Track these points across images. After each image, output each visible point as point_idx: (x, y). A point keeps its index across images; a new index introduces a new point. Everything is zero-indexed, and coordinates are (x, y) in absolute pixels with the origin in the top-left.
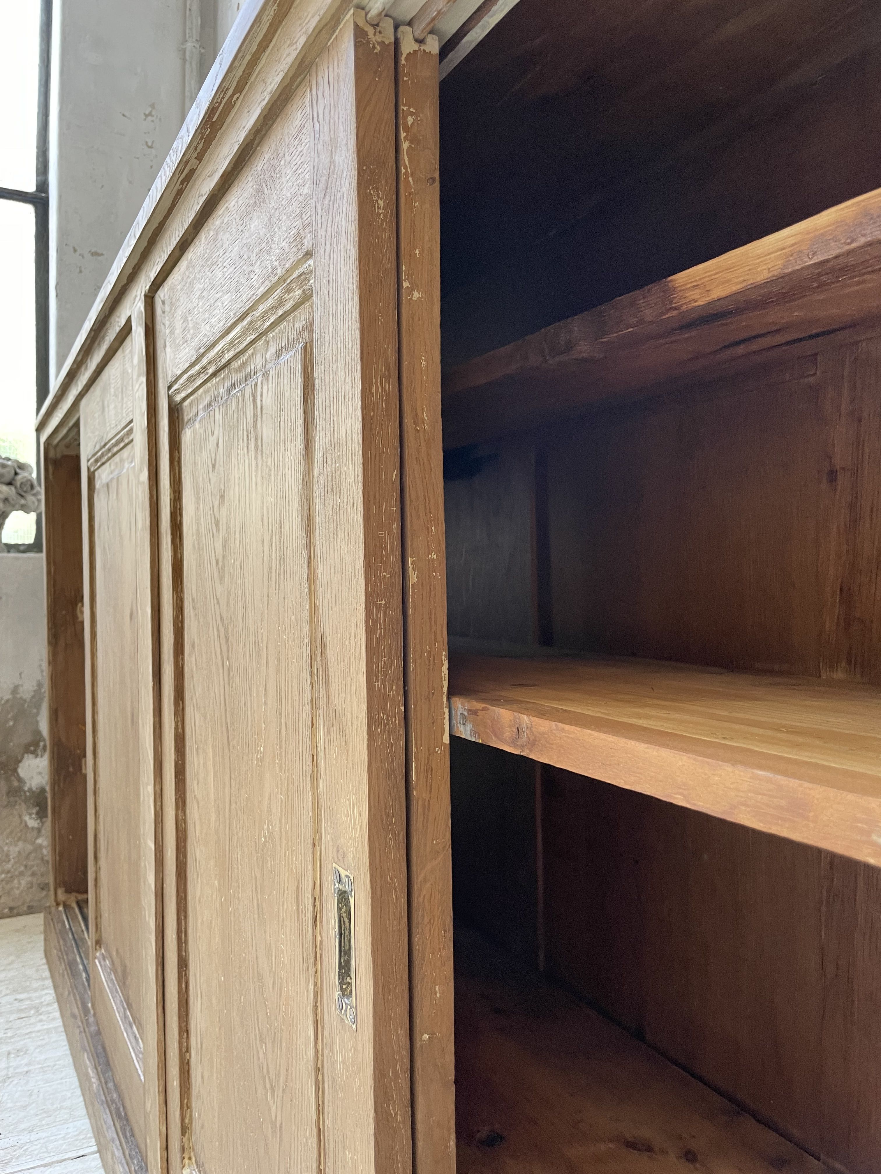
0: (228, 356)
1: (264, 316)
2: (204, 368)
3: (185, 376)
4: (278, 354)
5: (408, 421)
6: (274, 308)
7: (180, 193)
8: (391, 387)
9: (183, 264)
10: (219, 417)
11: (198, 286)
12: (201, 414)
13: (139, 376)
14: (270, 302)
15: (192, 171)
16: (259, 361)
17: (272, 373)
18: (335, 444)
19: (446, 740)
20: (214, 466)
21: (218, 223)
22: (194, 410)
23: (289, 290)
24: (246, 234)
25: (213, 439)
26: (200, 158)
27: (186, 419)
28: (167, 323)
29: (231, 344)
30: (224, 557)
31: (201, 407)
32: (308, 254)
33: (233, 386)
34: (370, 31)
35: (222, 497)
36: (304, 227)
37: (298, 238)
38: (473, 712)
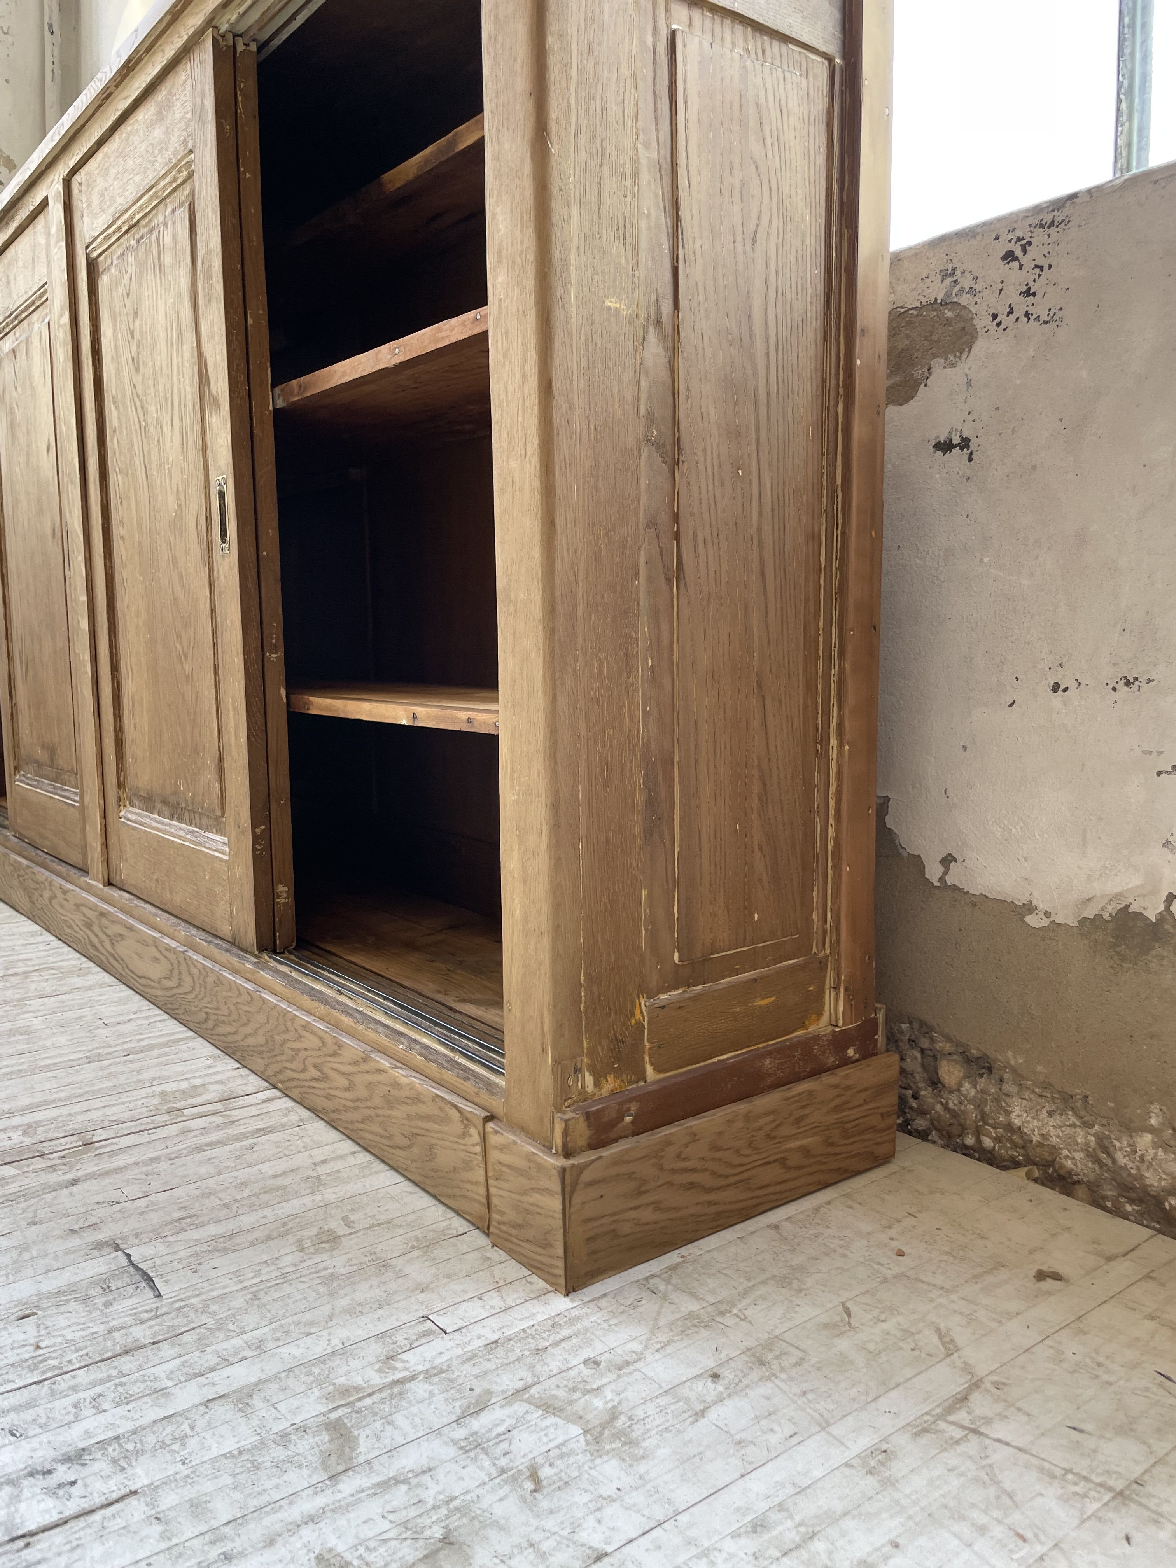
0: (138, 217)
1: (164, 188)
2: (119, 228)
3: (102, 236)
4: (174, 211)
5: (246, 242)
6: (171, 183)
7: (100, 106)
8: (235, 221)
9: (99, 156)
10: (131, 259)
11: (113, 171)
12: (115, 263)
13: (57, 242)
14: (168, 179)
15: (111, 94)
16: (160, 217)
17: (170, 222)
18: (209, 253)
19: (271, 408)
20: (128, 295)
21: (129, 128)
22: (109, 261)
23: (180, 172)
24: (151, 138)
25: (127, 277)
26: (117, 86)
27: (101, 270)
28: (84, 200)
29: (141, 208)
30: (138, 353)
31: (115, 257)
32: (191, 151)
33: (142, 237)
34: (220, 39)
35: (136, 313)
36: (189, 136)
37: (185, 142)
38: (282, 390)
